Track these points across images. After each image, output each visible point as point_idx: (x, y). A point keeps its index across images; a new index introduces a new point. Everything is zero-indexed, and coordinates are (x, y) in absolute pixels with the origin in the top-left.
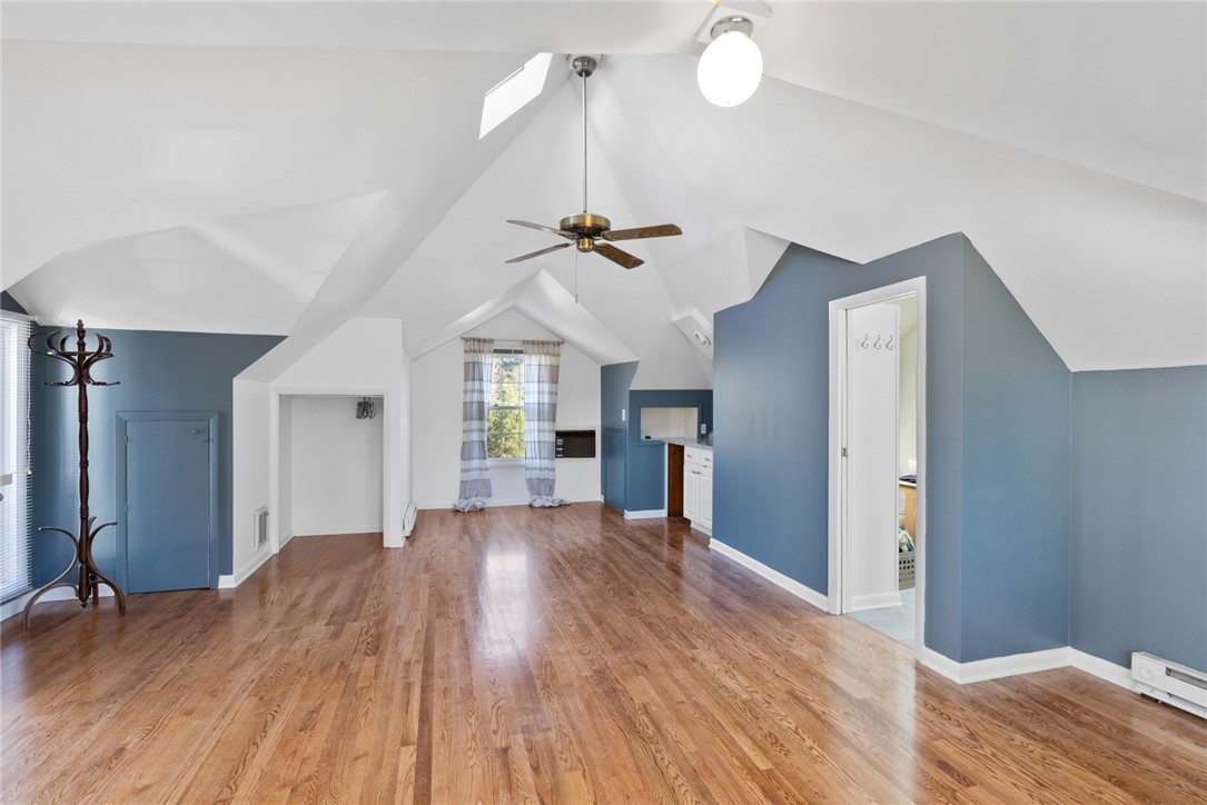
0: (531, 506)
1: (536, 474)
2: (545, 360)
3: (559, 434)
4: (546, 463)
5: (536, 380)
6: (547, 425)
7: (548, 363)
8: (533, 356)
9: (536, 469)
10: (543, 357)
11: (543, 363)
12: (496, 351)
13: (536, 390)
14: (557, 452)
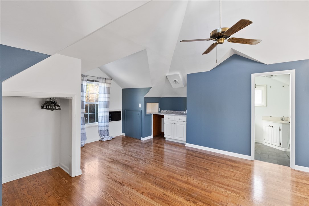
0: (101, 141)
1: (103, 129)
2: (106, 85)
3: (110, 113)
4: (106, 124)
5: (103, 92)
6: (106, 110)
7: (107, 86)
8: (102, 84)
9: (103, 126)
10: (105, 84)
11: (105, 86)
12: (88, 80)
13: (103, 96)
14: (110, 120)
